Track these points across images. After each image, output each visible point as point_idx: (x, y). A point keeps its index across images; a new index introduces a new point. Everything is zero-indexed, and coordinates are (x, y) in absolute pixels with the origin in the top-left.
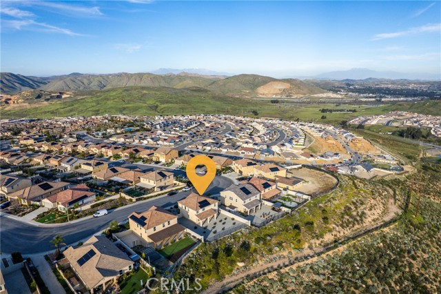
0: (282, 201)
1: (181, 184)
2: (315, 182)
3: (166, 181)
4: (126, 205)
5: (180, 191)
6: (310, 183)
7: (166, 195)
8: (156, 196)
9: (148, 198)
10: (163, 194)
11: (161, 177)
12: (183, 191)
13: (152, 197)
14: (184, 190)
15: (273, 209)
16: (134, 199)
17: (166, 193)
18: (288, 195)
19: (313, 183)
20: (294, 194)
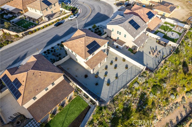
0: (163, 31)
1: (67, 11)
2: (184, 7)
3: (52, 9)
4: (12, 42)
5: (66, 20)
6: (180, 8)
7: (53, 26)
8: (43, 27)
9: (35, 31)
10: (50, 25)
11: (46, 6)
12: (69, 20)
13: (39, 29)
14: (69, 18)
15: (159, 43)
16: (20, 35)
17: (53, 23)
18: (166, 23)
19: (182, 8)
20: (172, 22)
